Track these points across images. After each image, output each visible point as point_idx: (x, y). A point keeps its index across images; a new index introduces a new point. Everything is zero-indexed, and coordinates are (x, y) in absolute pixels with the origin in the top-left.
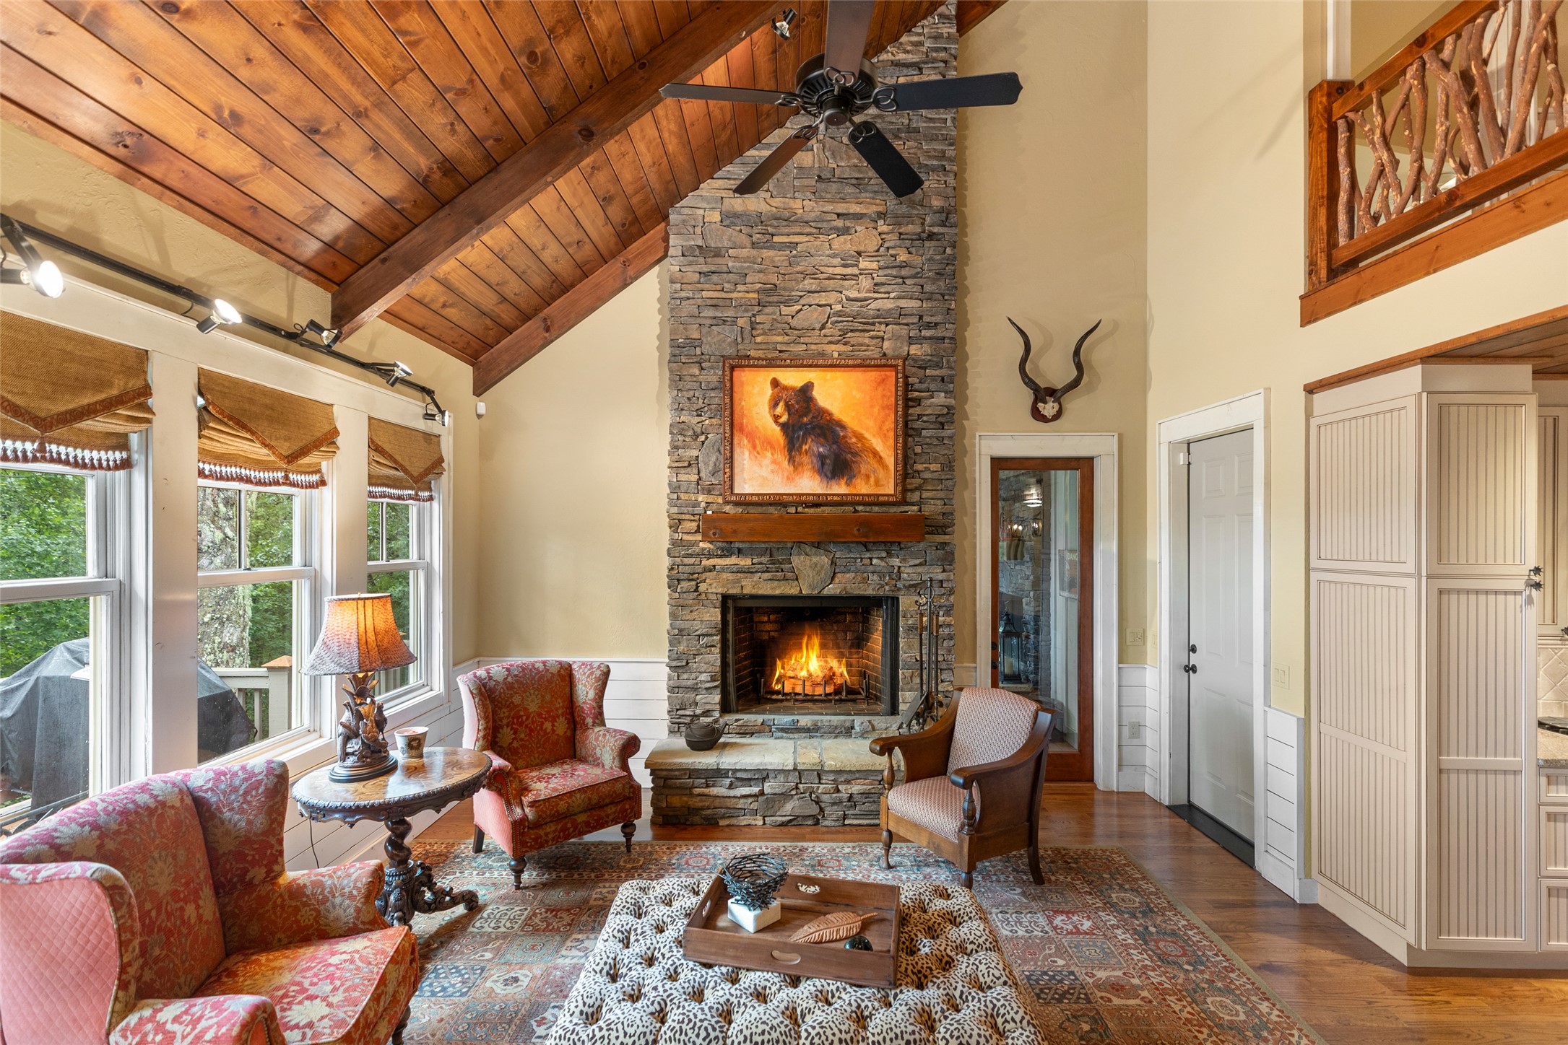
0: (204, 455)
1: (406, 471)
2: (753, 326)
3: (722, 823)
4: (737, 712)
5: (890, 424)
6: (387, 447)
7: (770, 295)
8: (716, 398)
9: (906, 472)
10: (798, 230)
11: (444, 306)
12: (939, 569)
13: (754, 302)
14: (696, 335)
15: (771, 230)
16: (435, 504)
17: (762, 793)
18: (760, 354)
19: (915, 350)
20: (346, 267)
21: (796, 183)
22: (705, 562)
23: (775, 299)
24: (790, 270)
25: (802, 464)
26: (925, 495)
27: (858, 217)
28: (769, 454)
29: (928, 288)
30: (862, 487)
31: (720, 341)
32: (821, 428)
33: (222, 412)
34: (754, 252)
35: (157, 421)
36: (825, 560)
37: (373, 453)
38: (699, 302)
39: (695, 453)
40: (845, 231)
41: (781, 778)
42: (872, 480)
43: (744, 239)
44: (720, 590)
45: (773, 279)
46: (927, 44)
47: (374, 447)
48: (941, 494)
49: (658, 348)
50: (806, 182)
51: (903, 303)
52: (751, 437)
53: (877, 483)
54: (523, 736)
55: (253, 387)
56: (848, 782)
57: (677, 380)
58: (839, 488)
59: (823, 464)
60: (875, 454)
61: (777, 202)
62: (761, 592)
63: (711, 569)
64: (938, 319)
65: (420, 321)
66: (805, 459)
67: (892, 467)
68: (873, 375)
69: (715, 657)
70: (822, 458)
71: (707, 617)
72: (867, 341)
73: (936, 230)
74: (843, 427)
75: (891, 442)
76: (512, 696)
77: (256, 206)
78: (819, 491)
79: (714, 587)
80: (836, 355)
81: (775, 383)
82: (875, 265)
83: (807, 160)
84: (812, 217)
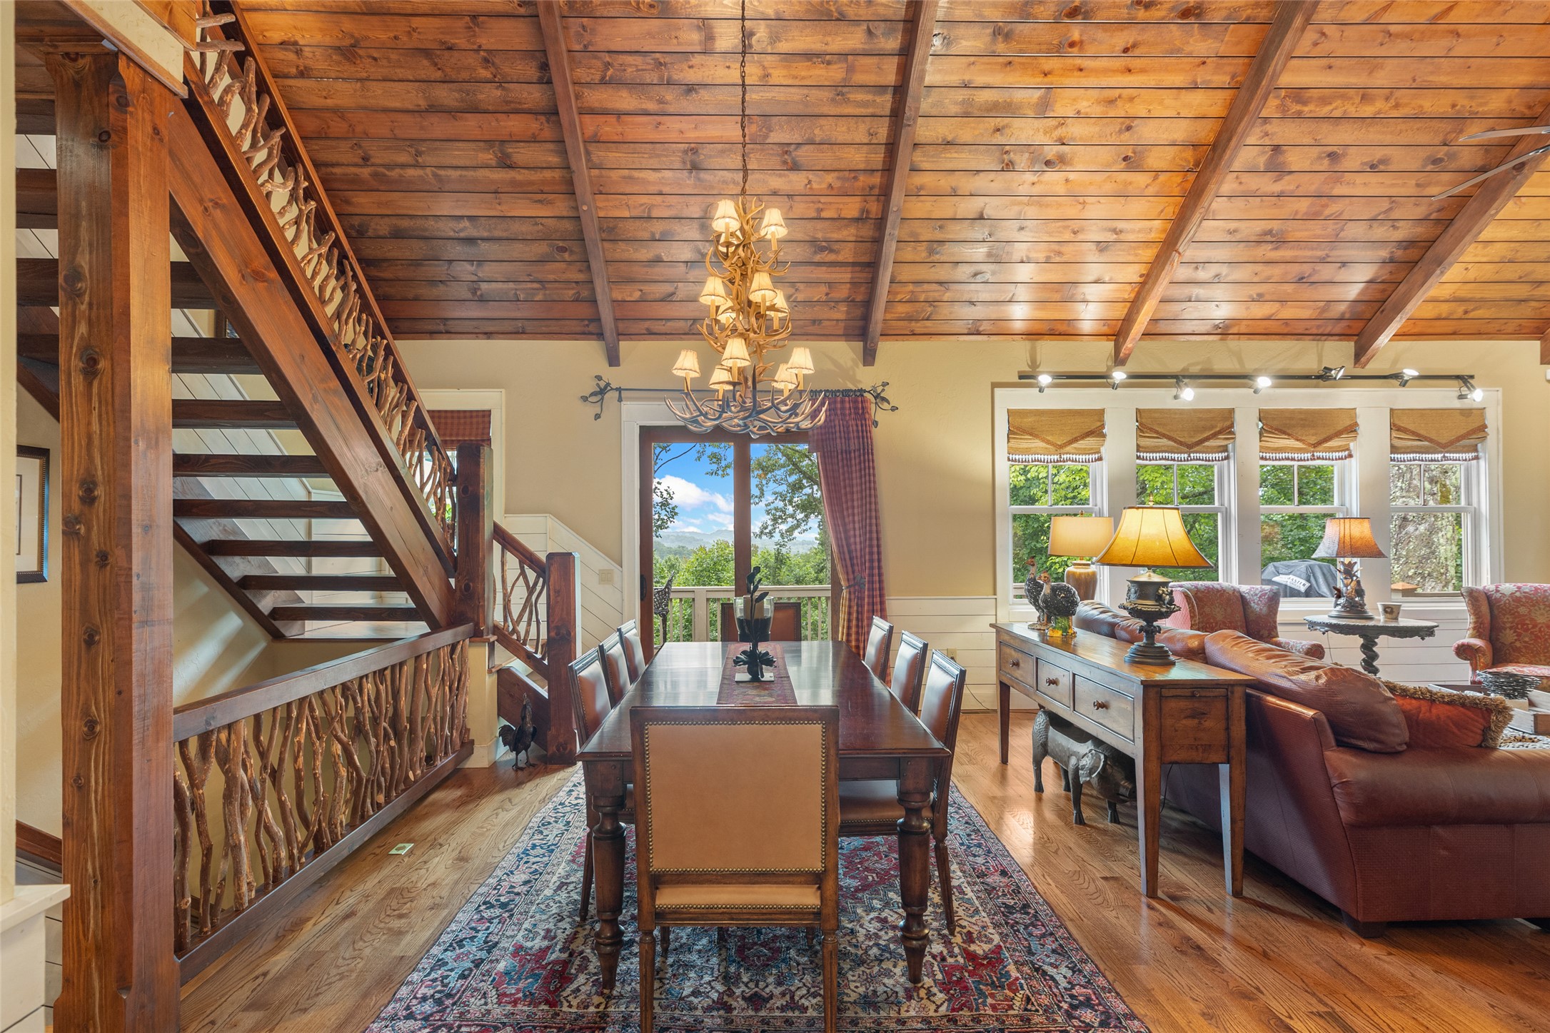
0: (1262, 449)
1: (1430, 440)
6: (1411, 427)
11: (1466, 312)
16: (1482, 462)
20: (1360, 324)
33: (1272, 428)
35: (1238, 436)
37: (1394, 434)
47: (1394, 427)
54: (1527, 639)
55: (1293, 411)
65: (1450, 330)
76: (1518, 607)
77: (1286, 322)
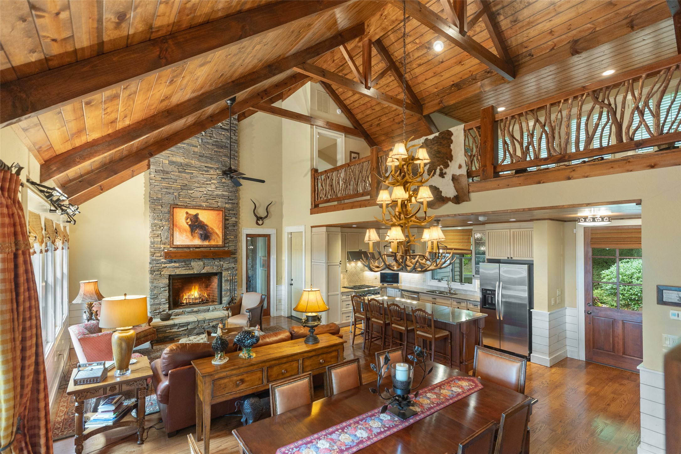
2: (179, 195)
3: (175, 339)
4: (173, 309)
5: (221, 225)
7: (184, 187)
8: (167, 216)
9: (225, 239)
10: (193, 169)
12: (233, 264)
13: (180, 189)
14: (160, 197)
15: (185, 168)
17: (188, 329)
18: (182, 204)
19: (227, 206)
21: (193, 155)
22: (163, 265)
23: (186, 188)
24: (191, 180)
25: (195, 236)
26: (230, 244)
27: (211, 168)
28: (185, 233)
29: (230, 190)
30: (213, 243)
31: (168, 199)
32: (201, 226)
34: (179, 174)
36: (202, 263)
38: (161, 187)
39: (160, 232)
40: (207, 171)
41: (193, 324)
42: (216, 241)
43: (176, 169)
44: (169, 274)
45: (186, 182)
48: (234, 244)
49: (144, 198)
50: (196, 156)
51: (224, 193)
52: (179, 228)
53: (217, 242)
56: (212, 322)
57: (153, 210)
58: (206, 243)
59: (201, 236)
60: (217, 234)
61: (187, 160)
62: (182, 273)
63: (165, 268)
64: (233, 198)
66: (196, 235)
67: (221, 237)
68: (216, 212)
69: (166, 294)
70: (201, 235)
71: (164, 282)
72: (214, 202)
74: (207, 226)
75: (221, 230)
78: (200, 244)
79: (166, 273)
80: (205, 206)
81: (187, 213)
82: (216, 182)
83: (196, 150)
84: (198, 166)
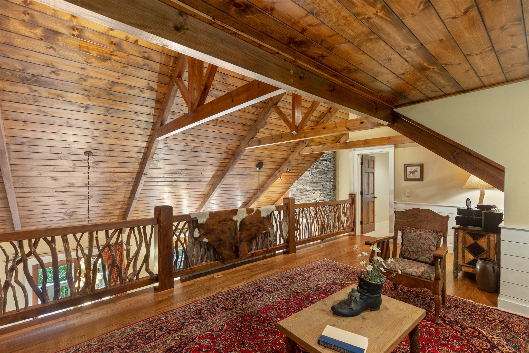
21: (307, 183)
27: (316, 190)
40: (314, 193)
46: (327, 155)
61: (304, 187)
73: (329, 193)
83: (308, 179)
84: (309, 190)
